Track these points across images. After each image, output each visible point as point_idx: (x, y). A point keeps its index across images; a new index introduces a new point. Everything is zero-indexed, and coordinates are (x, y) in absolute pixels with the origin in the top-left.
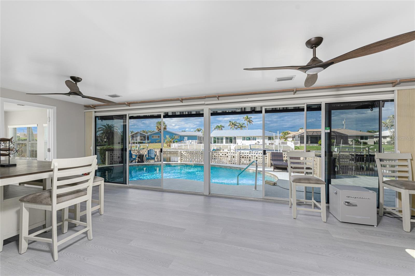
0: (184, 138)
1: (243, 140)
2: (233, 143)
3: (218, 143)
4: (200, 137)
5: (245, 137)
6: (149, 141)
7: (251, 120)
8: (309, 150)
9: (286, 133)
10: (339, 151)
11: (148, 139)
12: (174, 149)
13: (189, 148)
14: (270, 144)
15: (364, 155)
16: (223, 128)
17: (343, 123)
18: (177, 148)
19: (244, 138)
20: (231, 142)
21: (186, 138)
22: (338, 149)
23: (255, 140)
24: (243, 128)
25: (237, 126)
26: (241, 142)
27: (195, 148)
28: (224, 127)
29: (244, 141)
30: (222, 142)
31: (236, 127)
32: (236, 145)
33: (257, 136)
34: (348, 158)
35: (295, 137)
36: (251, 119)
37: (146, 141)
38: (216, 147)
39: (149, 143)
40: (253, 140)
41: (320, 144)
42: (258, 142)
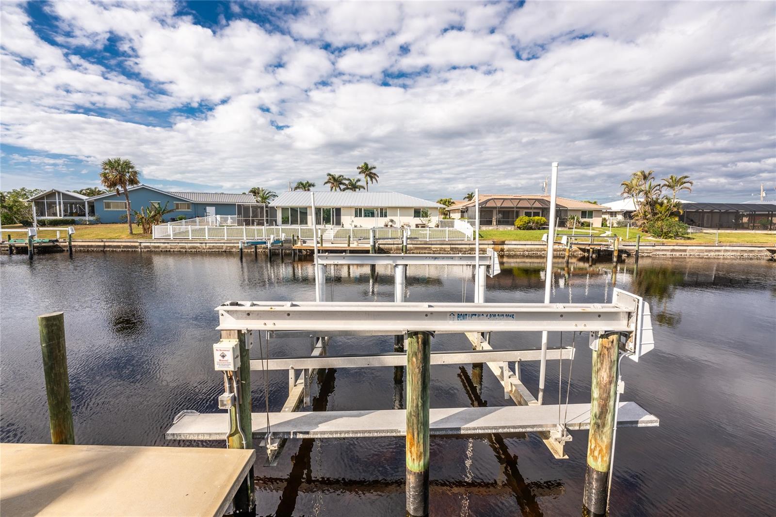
0: (205, 209)
1: (356, 216)
2: (333, 224)
3: (294, 222)
4: (246, 208)
5: (360, 210)
6: (92, 218)
7: (375, 174)
8: (503, 240)
9: (447, 203)
10: (570, 244)
11: (92, 212)
12: (163, 241)
13: (207, 238)
14: (417, 226)
15: (614, 251)
16: (311, 188)
17: (544, 186)
18: (172, 237)
19: (358, 212)
20: (327, 220)
21: (211, 210)
22: (569, 239)
23: (386, 216)
24: (357, 190)
25: (344, 184)
26: (353, 221)
27: (226, 238)
28: (313, 185)
29: (358, 218)
30: (304, 221)
31: (342, 187)
32: (338, 228)
33: (389, 208)
34: (575, 257)
35: (467, 211)
36: (373, 171)
37: (87, 218)
38: (283, 235)
39: (92, 223)
40: (381, 217)
41: (519, 226)
42: (392, 221)
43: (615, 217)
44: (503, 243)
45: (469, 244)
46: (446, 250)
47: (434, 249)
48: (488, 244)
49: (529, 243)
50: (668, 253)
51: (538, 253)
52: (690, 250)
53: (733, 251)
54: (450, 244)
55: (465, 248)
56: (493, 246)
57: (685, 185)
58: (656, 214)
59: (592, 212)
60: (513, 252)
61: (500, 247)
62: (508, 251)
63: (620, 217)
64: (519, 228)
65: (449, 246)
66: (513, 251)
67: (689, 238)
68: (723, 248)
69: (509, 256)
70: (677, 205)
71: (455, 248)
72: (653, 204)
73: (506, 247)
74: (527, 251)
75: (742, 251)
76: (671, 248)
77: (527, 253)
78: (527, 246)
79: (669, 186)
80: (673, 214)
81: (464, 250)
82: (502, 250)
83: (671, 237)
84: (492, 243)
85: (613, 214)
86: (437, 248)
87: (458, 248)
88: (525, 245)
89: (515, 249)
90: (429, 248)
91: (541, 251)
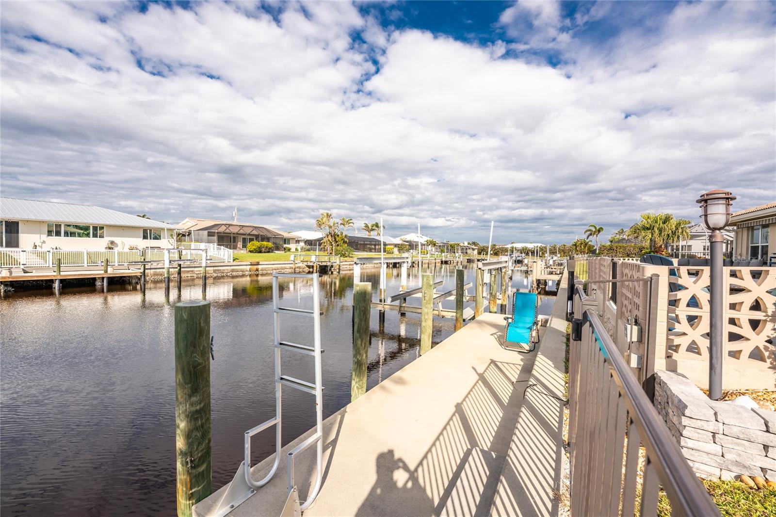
5: (59, 226)
8: (259, 262)
17: (234, 215)
19: (55, 230)
23: (102, 236)
26: (43, 242)
29: (52, 238)
33: (107, 226)
35: (189, 235)
40: (93, 237)
42: (112, 243)
44: (258, 264)
45: (231, 266)
46: (209, 272)
47: (197, 273)
48: (246, 265)
49: (276, 262)
50: (348, 267)
51: (283, 271)
54: (213, 266)
55: (227, 270)
56: (250, 266)
57: (351, 224)
58: (337, 242)
60: (265, 272)
61: (256, 267)
62: (262, 270)
63: (302, 244)
64: (251, 251)
65: (212, 268)
66: (265, 270)
69: (262, 275)
70: (346, 236)
71: (218, 270)
72: (334, 236)
73: (260, 267)
74: (275, 269)
76: (349, 263)
77: (275, 271)
78: (275, 266)
80: (345, 242)
81: (226, 271)
82: (257, 270)
83: (346, 256)
84: (250, 264)
85: (298, 241)
86: (200, 271)
87: (220, 270)
88: (273, 264)
89: (267, 268)
90: (192, 271)
91: (284, 269)
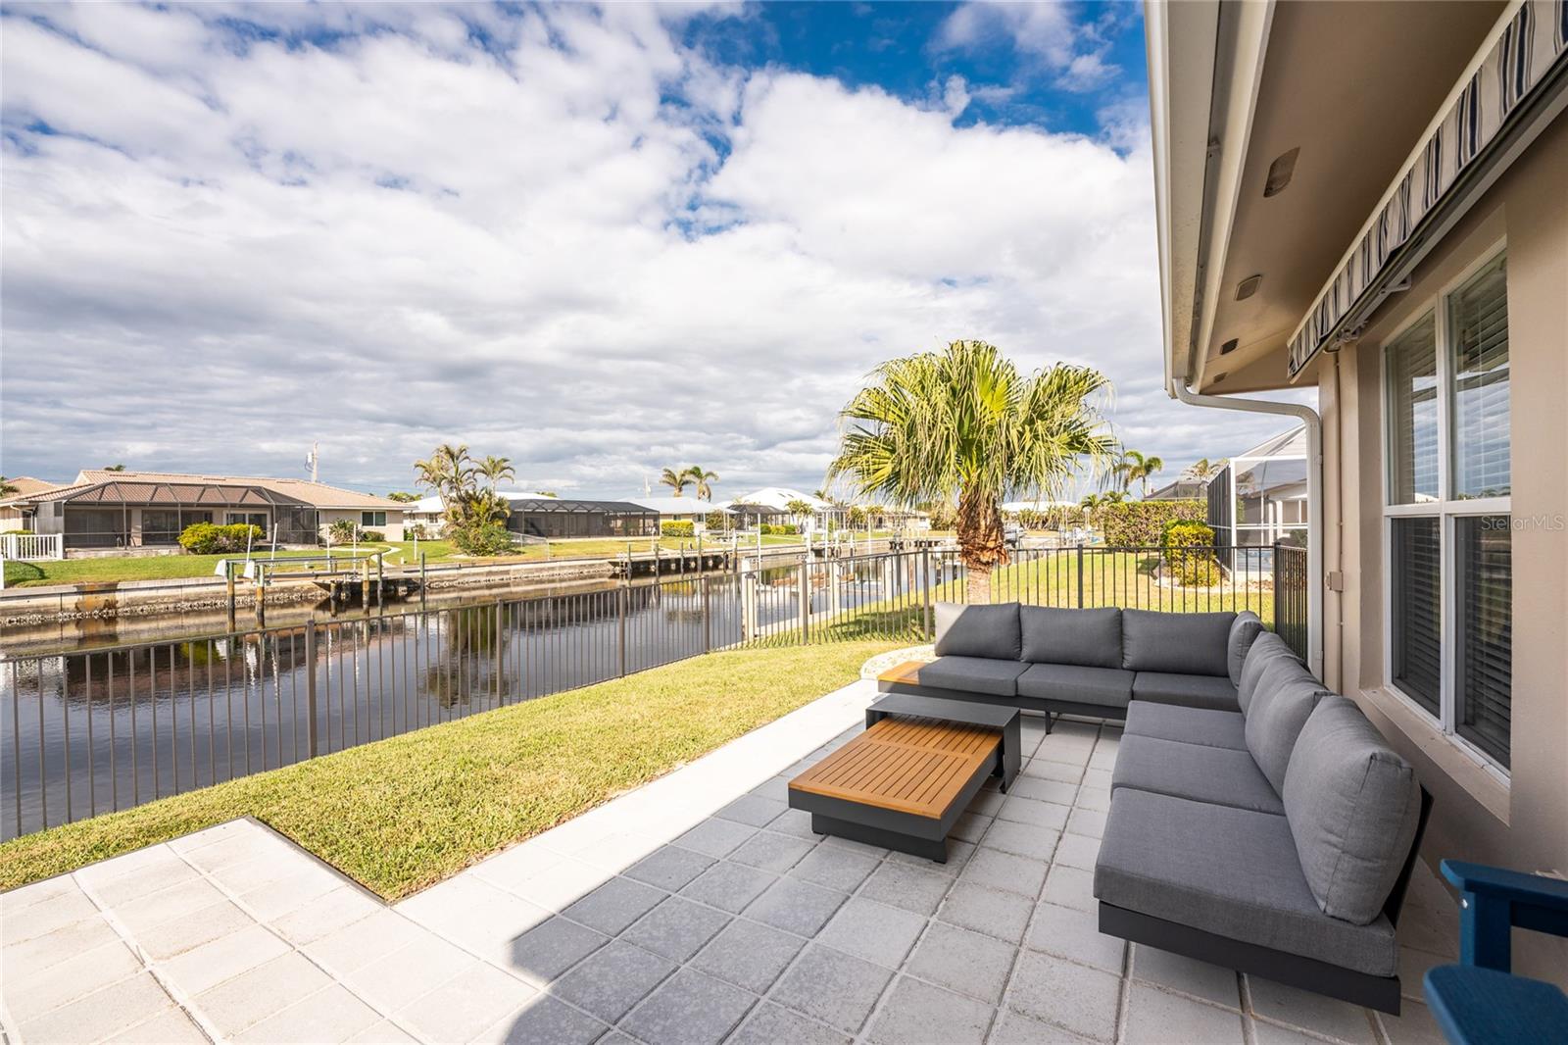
8: (114, 580)
15: (362, 583)
22: (261, 567)
34: (310, 602)
41: (188, 545)
43: (437, 522)
44: (112, 588)
48: (59, 594)
49: (192, 581)
50: (483, 578)
51: (218, 602)
52: (514, 571)
53: (570, 567)
56: (81, 597)
57: (506, 472)
58: (472, 516)
59: (384, 513)
60: (146, 607)
61: (103, 598)
64: (189, 550)
66: (145, 604)
67: (519, 553)
68: (558, 564)
69: (133, 618)
70: (500, 504)
72: (467, 500)
73: (119, 597)
74: (187, 600)
75: (581, 566)
76: (487, 569)
77: (186, 605)
78: (186, 591)
79: (483, 472)
80: (495, 516)
82: (110, 605)
83: (490, 552)
84: (75, 590)
85: (433, 517)
88: (181, 587)
89: (151, 598)
